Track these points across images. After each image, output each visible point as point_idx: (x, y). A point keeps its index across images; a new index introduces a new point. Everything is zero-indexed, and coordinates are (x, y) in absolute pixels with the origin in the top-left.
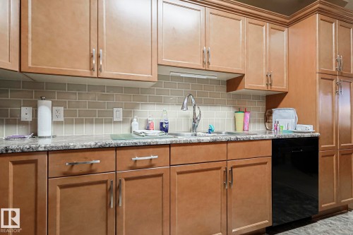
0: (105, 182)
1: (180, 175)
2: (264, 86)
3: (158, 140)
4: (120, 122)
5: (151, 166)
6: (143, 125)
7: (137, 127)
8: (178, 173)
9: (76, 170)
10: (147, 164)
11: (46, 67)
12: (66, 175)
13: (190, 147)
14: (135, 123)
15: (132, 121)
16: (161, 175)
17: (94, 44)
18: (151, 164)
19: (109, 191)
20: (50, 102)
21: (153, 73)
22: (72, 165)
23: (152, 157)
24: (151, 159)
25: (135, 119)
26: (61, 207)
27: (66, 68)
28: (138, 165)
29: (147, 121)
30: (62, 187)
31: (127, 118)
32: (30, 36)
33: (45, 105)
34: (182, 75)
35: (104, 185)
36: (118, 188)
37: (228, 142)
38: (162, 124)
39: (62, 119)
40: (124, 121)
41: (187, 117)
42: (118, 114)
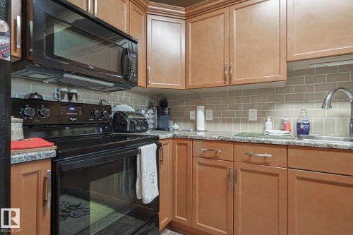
1: (300, 181)
3: (272, 140)
4: (254, 122)
5: (266, 164)
7: (271, 127)
8: (299, 178)
9: (206, 154)
10: (261, 161)
11: (199, 84)
12: (201, 156)
13: (316, 152)
14: (269, 122)
15: (266, 121)
16: (277, 175)
17: (227, 59)
18: (265, 162)
19: (228, 176)
20: (203, 107)
21: (281, 71)
23: (266, 155)
24: (265, 157)
25: (269, 119)
27: (209, 82)
28: (253, 160)
29: (283, 121)
30: (199, 164)
31: (261, 119)
32: (190, 65)
33: (201, 109)
34: (329, 65)
35: (225, 170)
36: (235, 177)
38: (299, 125)
40: (258, 121)
42: (253, 114)
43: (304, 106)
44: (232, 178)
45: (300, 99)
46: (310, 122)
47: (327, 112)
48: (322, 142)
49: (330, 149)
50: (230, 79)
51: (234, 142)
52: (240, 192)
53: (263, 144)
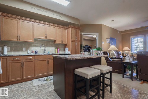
0: (21, 62)
2: (61, 43)
4: (25, 51)
6: (31, 52)
8: (37, 61)
9: (14, 60)
12: (12, 61)
14: (29, 51)
16: (33, 61)
19: (21, 64)
22: (14, 59)
24: (30, 58)
26: (11, 67)
27: (12, 39)
28: (28, 59)
30: (11, 63)
31: (27, 50)
33: (6, 47)
35: (20, 63)
36: (23, 64)
37: (48, 55)
38: (35, 51)
39: (9, 50)
40: (26, 51)
41: (43, 49)
42: (24, 49)
43: (37, 47)
44: (22, 65)
45: (35, 46)
46: (38, 51)
47: (40, 49)
48: (40, 54)
49: (41, 55)
50: (19, 39)
51: (23, 56)
52: (24, 67)
53: (30, 55)
